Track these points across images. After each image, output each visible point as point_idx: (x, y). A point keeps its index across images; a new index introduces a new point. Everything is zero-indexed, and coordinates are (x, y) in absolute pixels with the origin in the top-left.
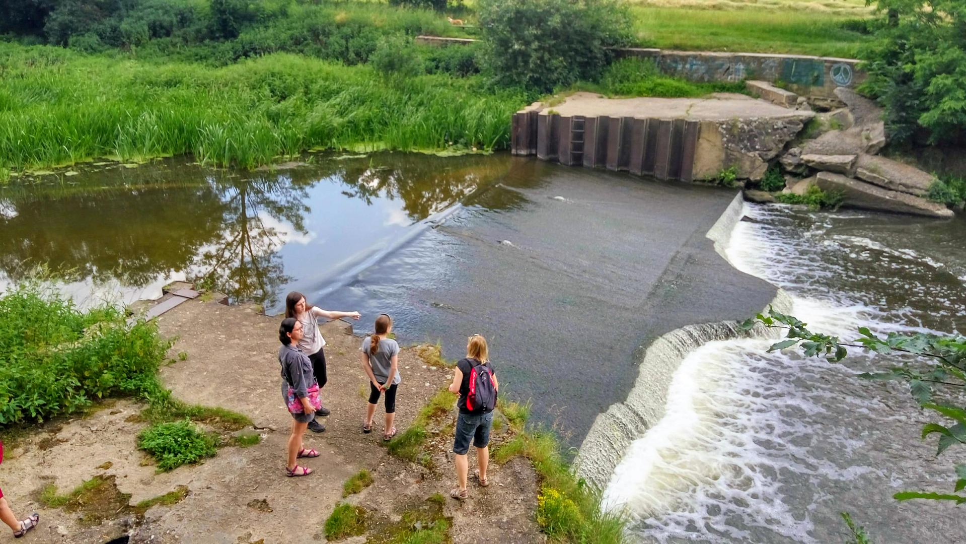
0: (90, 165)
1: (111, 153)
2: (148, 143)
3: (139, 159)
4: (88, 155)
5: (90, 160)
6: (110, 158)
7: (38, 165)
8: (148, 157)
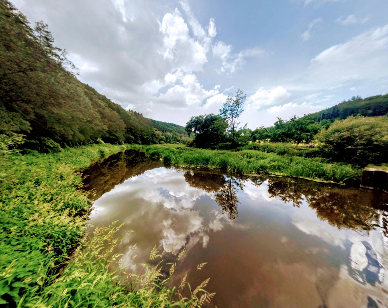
0: (203, 167)
1: (208, 165)
2: (216, 164)
3: (213, 167)
4: (203, 165)
5: (203, 166)
6: (207, 166)
7: (193, 165)
8: (216, 167)
